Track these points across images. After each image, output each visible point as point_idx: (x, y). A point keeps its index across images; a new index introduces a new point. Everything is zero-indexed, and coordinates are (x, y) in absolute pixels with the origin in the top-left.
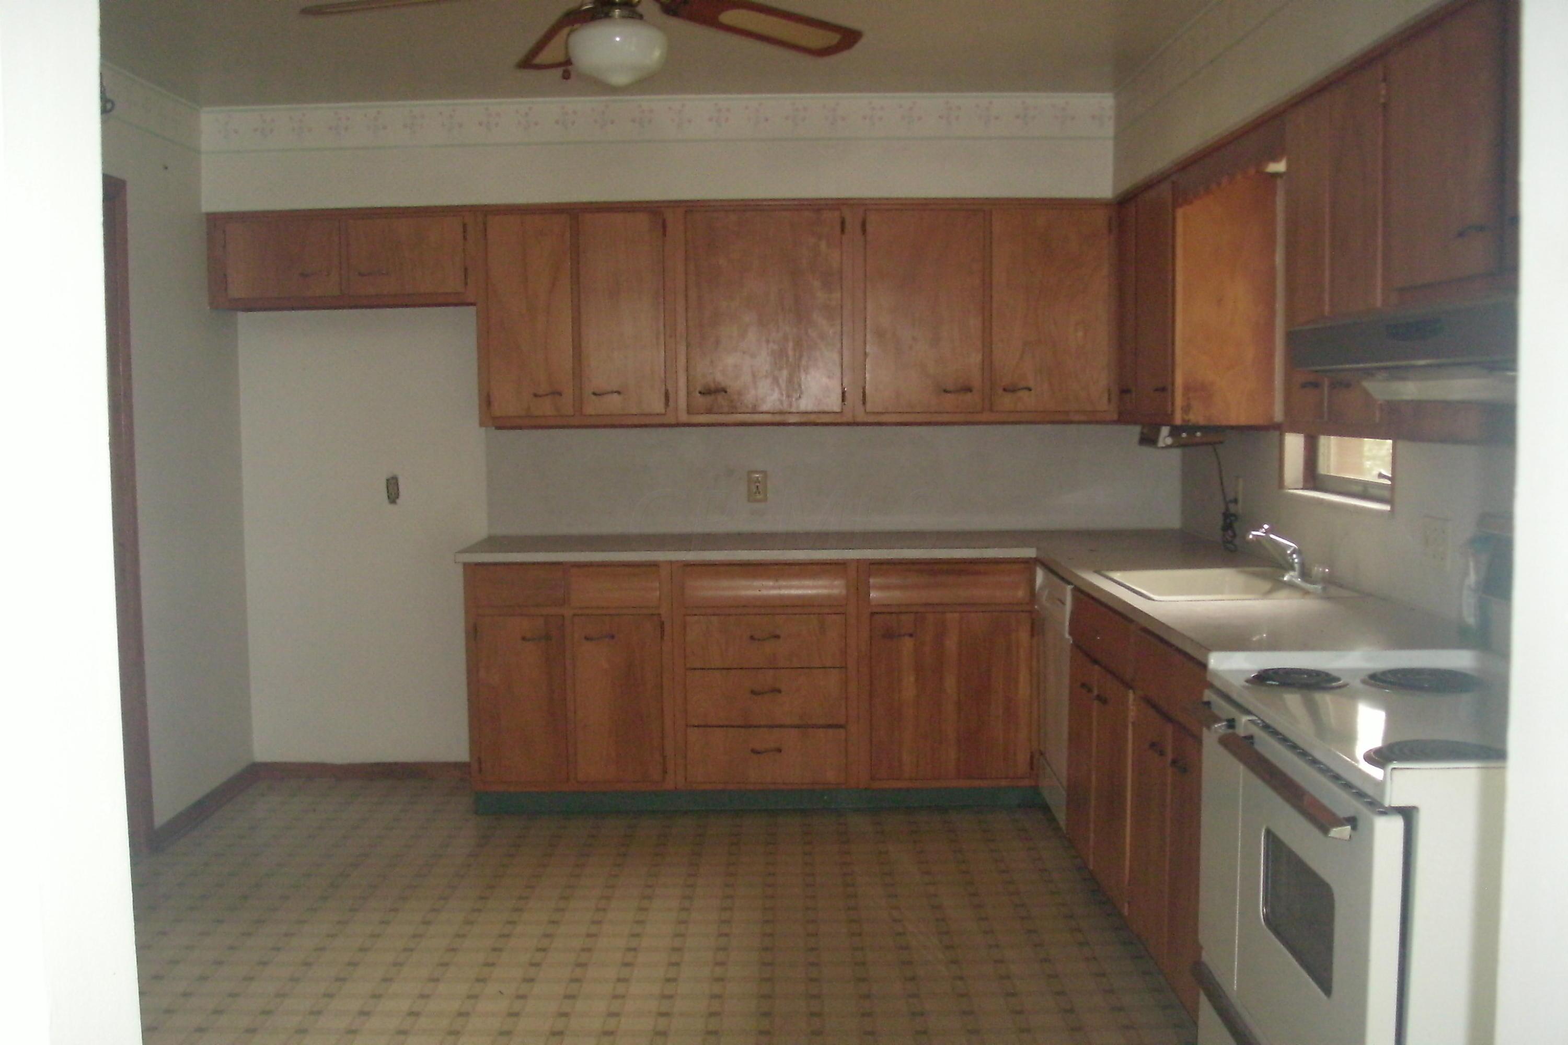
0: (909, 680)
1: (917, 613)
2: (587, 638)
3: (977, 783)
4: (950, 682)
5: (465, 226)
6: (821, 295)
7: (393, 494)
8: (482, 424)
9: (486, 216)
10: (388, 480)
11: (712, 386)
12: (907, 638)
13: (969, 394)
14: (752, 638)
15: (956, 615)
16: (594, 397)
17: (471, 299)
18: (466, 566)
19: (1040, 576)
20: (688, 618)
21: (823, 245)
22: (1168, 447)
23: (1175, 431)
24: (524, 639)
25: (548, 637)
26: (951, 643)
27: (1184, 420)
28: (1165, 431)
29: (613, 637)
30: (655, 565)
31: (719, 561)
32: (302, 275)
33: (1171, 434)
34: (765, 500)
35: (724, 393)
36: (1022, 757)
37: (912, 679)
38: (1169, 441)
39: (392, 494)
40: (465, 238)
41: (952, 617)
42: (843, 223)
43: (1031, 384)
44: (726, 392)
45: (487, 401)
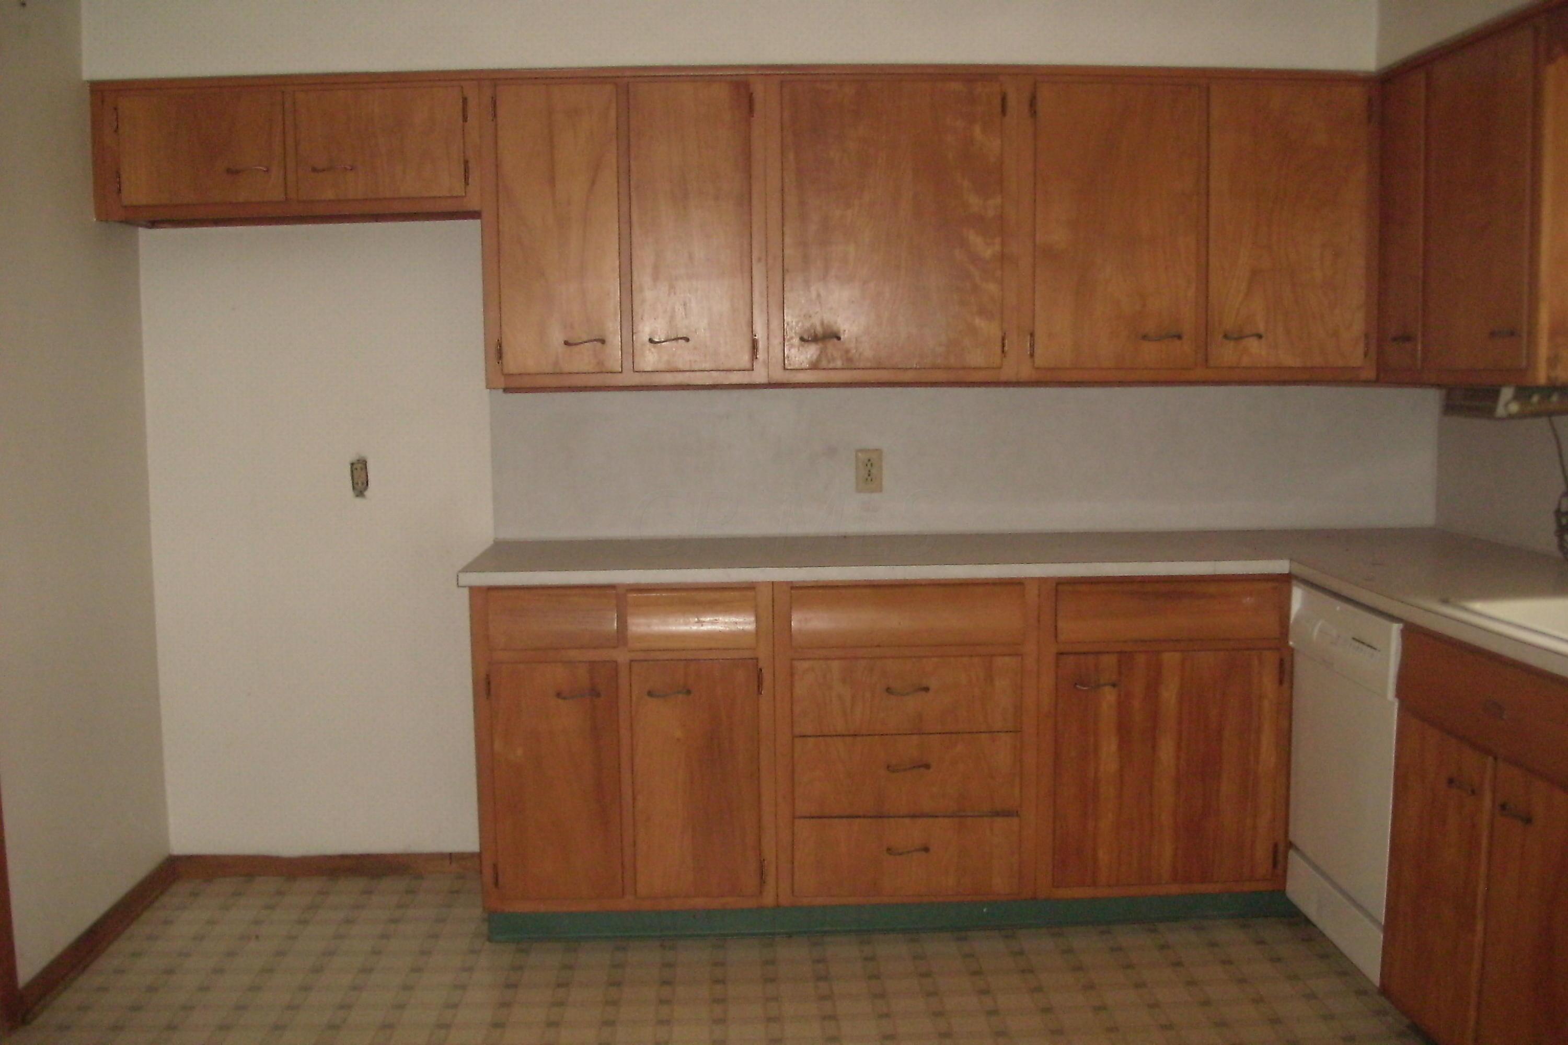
0: (1109, 747)
1: (1121, 652)
2: (650, 694)
3: (1200, 888)
4: (1167, 751)
5: (465, 100)
6: (974, 201)
7: (360, 483)
8: (490, 386)
9: (495, 86)
10: (352, 464)
11: (819, 329)
12: (1107, 689)
13: (1178, 342)
14: (888, 690)
15: (1177, 656)
16: (649, 345)
17: (474, 204)
18: (476, 592)
19: (1298, 598)
20: (796, 663)
21: (977, 130)
22: (1511, 417)
23: (1523, 393)
24: (559, 695)
25: (594, 692)
26: (1169, 694)
27: (1549, 378)
28: (1507, 393)
29: (689, 692)
30: (751, 587)
31: (841, 581)
32: (229, 171)
33: (1516, 398)
34: (880, 489)
35: (835, 340)
36: (1262, 852)
37: (1114, 747)
38: (1514, 408)
39: (357, 484)
40: (465, 119)
41: (1171, 659)
42: (1004, 99)
43: (1261, 328)
44: (839, 338)
45: (497, 351)
